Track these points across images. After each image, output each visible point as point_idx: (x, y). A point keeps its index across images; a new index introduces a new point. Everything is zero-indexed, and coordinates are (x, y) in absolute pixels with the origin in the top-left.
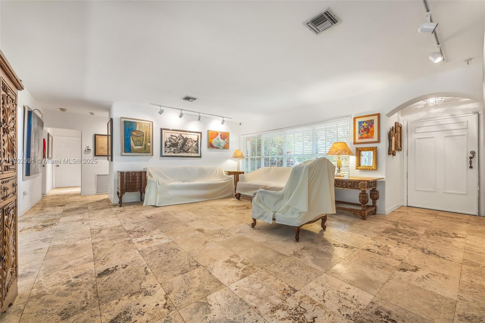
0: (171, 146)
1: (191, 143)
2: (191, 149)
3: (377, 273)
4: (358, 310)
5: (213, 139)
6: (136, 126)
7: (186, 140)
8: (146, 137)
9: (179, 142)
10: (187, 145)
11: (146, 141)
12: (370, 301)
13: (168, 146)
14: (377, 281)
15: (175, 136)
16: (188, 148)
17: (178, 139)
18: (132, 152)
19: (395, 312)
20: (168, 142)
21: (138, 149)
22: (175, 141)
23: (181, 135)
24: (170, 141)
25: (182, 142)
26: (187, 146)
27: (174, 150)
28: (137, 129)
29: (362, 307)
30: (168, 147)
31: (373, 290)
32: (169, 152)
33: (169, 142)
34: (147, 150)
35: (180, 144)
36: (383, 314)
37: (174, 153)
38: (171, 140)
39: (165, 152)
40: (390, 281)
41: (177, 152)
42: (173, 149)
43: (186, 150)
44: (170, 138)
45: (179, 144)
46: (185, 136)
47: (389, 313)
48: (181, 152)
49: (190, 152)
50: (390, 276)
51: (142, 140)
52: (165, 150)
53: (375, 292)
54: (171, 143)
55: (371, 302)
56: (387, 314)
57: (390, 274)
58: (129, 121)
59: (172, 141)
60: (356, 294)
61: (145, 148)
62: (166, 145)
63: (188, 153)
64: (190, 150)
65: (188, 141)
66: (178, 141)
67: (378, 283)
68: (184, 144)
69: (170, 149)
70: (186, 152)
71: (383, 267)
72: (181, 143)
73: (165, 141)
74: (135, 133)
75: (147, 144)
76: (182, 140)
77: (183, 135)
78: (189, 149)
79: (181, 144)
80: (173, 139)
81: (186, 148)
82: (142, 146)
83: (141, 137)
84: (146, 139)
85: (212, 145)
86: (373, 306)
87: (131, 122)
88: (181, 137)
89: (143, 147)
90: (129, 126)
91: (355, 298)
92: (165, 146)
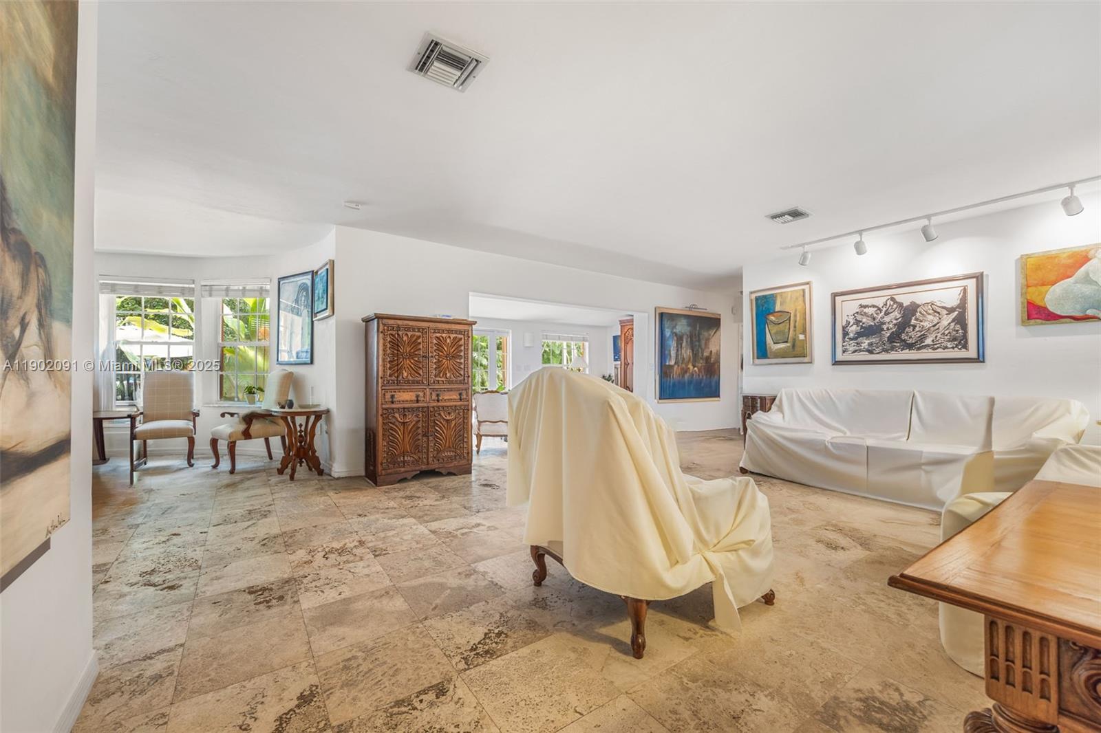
0: (859, 335)
1: (930, 317)
2: (933, 336)
3: (339, 643)
4: (302, 586)
5: (1053, 283)
6: (774, 303)
7: (910, 312)
8: (796, 322)
9: (887, 319)
10: (914, 327)
11: (795, 331)
12: (301, 601)
13: (851, 335)
14: (324, 631)
15: (874, 306)
16: (919, 334)
17: (883, 313)
18: (769, 355)
19: (264, 612)
20: (851, 325)
21: (781, 349)
22: (874, 319)
23: (893, 299)
24: (857, 322)
25: (897, 320)
26: (917, 329)
27: (871, 344)
28: (778, 308)
29: (302, 591)
30: (851, 339)
31: (312, 614)
32: (853, 353)
33: (854, 324)
34: (798, 352)
35: (891, 326)
36: (274, 601)
37: (871, 352)
38: (859, 318)
39: (844, 352)
40: (306, 648)
41: (878, 350)
42: (867, 342)
43: (910, 341)
44: (857, 313)
45: (885, 327)
46: (906, 300)
47: (269, 607)
48: (893, 349)
49: (928, 346)
50: (316, 659)
51: (787, 330)
52: (843, 346)
53: (307, 615)
54: (859, 328)
55: (299, 601)
56: (270, 604)
57: (319, 661)
58: (763, 296)
59: (864, 320)
60: (324, 596)
61: (794, 346)
62: (845, 334)
63: (919, 349)
64: (928, 341)
65: (918, 314)
66: (882, 318)
67: (318, 630)
68: (903, 325)
69: (858, 344)
70: (910, 346)
71: (346, 668)
72: (895, 322)
73: (844, 323)
74: (772, 318)
75: (798, 337)
76: (897, 314)
77: (898, 299)
78: (923, 337)
79: (895, 325)
80: (866, 314)
81: (911, 335)
82: (787, 342)
83: (783, 324)
84: (795, 327)
85: (1045, 309)
86: (292, 600)
87: (765, 297)
88: (895, 306)
89: (788, 344)
90: (763, 306)
91: (319, 593)
92: (844, 338)
